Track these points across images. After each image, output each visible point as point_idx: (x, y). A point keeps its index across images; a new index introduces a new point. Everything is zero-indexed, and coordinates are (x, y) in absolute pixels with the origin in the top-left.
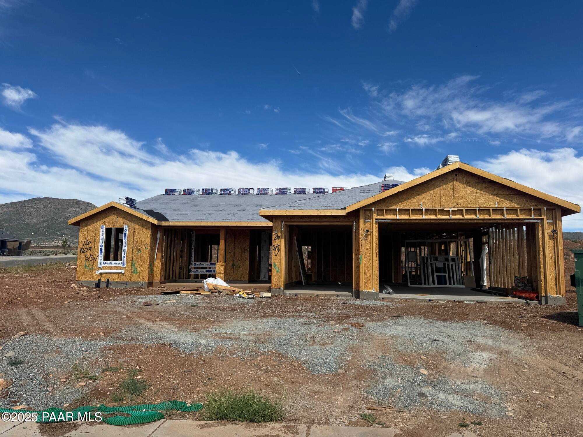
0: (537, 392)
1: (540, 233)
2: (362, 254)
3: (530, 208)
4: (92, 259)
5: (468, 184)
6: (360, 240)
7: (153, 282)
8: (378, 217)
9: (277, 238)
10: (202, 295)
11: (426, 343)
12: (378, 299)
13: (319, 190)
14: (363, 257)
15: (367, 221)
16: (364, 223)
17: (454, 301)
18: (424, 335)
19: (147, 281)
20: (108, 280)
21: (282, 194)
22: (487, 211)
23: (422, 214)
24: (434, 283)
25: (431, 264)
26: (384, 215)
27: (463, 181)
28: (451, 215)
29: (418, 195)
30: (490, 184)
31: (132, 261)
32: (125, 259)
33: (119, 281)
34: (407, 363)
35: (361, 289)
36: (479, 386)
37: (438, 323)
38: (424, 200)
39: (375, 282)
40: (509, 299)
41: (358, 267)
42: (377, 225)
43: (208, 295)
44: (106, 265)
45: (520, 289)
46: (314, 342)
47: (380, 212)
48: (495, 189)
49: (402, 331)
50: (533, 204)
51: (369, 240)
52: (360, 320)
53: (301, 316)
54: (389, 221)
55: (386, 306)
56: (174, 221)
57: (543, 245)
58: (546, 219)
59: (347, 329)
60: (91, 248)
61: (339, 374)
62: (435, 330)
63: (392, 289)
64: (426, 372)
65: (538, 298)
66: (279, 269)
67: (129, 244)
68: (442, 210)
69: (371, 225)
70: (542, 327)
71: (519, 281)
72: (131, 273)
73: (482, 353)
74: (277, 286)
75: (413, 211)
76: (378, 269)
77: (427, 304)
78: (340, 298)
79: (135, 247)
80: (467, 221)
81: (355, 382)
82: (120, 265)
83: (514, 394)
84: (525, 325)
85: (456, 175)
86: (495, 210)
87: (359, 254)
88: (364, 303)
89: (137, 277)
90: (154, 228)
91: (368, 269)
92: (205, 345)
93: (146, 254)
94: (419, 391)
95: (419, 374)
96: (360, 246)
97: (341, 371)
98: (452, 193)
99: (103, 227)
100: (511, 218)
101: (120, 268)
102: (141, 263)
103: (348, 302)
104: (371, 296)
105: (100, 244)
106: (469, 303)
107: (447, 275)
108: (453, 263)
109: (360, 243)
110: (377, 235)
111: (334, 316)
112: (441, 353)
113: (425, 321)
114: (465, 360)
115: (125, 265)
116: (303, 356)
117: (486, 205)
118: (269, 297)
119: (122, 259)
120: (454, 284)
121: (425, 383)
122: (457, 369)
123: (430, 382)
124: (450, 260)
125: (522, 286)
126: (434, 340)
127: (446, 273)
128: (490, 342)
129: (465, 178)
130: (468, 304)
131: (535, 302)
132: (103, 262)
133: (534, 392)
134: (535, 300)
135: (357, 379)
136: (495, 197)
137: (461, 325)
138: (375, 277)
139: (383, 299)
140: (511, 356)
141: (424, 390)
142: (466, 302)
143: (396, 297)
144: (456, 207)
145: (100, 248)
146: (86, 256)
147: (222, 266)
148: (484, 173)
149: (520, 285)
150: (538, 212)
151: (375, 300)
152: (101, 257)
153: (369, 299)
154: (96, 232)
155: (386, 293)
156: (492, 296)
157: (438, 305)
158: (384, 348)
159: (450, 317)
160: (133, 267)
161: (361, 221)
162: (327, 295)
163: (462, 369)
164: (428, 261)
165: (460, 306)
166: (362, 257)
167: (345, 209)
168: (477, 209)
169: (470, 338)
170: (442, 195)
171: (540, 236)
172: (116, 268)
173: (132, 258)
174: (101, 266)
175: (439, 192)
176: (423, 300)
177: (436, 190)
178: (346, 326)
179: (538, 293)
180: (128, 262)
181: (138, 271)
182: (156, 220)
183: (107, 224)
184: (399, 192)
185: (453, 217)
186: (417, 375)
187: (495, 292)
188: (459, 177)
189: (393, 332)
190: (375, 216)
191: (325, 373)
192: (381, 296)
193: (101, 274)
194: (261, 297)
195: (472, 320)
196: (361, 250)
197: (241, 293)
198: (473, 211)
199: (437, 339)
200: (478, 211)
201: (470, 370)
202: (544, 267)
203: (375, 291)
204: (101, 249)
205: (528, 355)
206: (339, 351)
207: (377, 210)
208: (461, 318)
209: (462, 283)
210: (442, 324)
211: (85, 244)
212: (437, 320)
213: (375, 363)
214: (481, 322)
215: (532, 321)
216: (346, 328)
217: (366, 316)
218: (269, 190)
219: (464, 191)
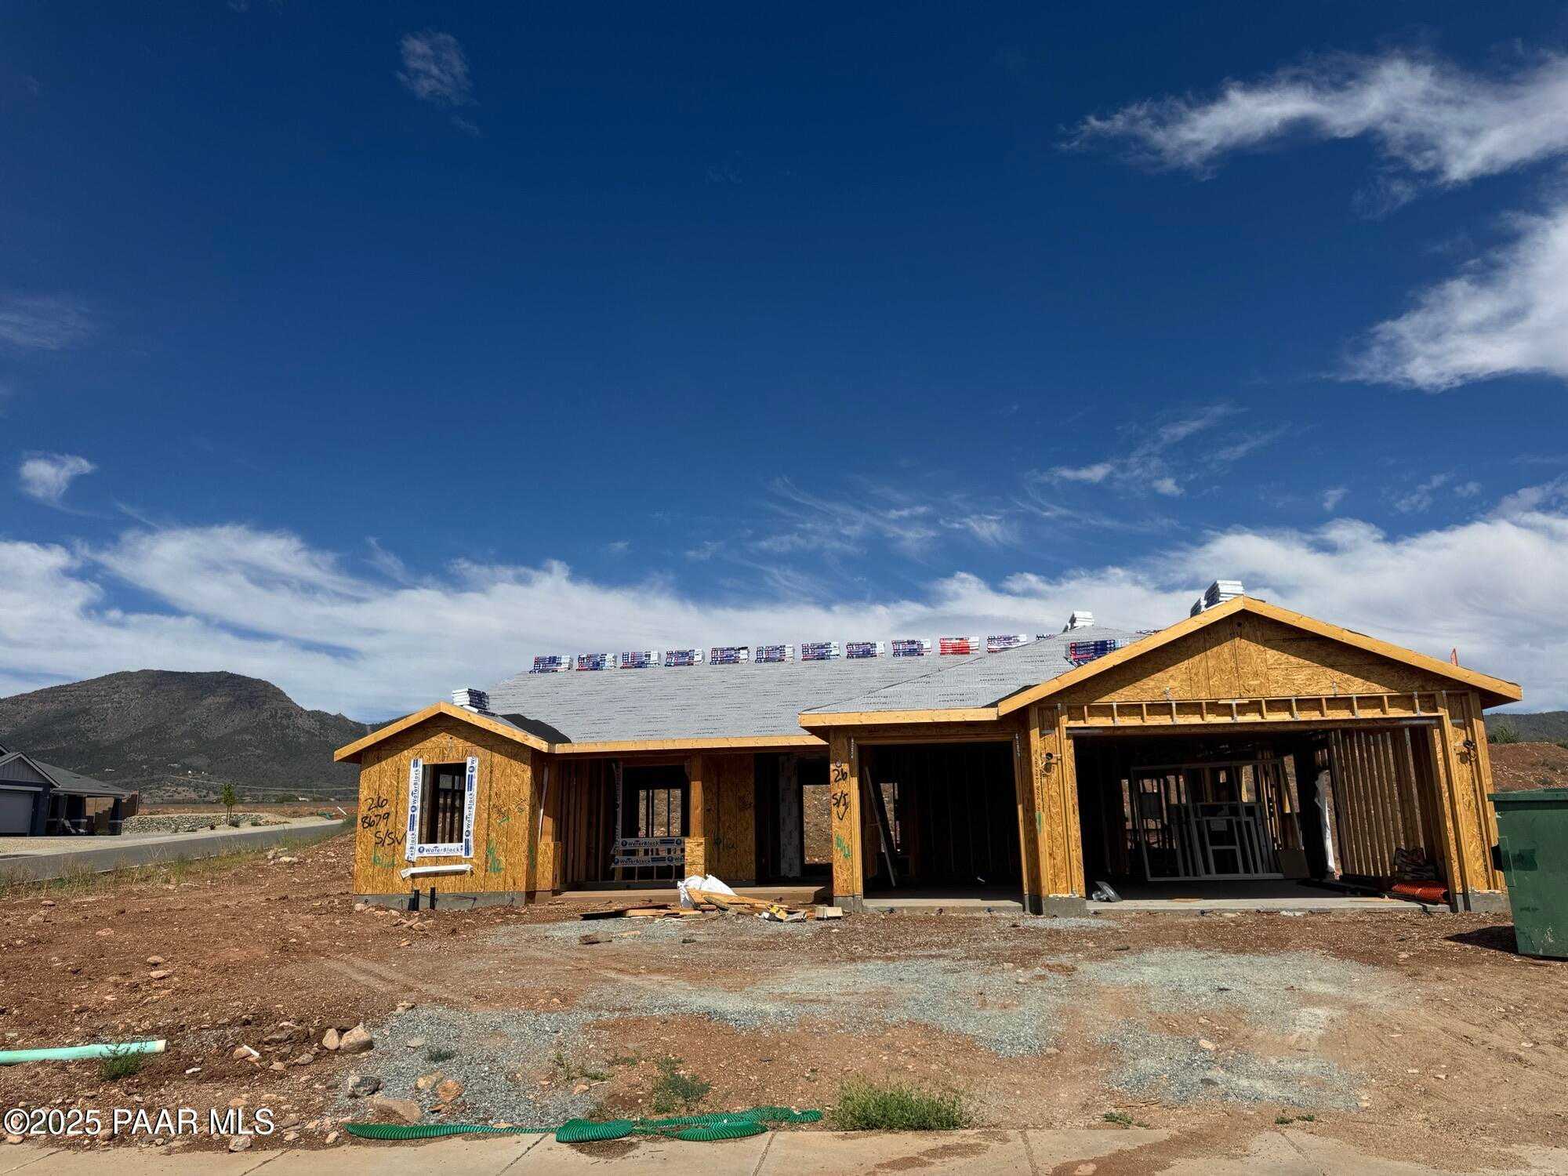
0: (1416, 1071)
1: (1439, 748)
2: (1041, 810)
3: (1409, 693)
4: (391, 841)
5: (1267, 643)
6: (1035, 777)
7: (535, 892)
8: (1072, 724)
9: (840, 777)
10: (681, 917)
11: (1206, 996)
12: (1086, 914)
13: (909, 647)
14: (1044, 816)
15: (1046, 732)
16: (1041, 737)
17: (1258, 911)
18: (1200, 981)
19: (523, 889)
20: (433, 890)
21: (818, 659)
22: (1314, 703)
23: (1171, 713)
24: (1208, 871)
25: (1198, 824)
26: (1084, 719)
27: (1256, 637)
28: (1235, 716)
29: (1159, 671)
30: (1316, 642)
31: (488, 842)
32: (471, 838)
33: (457, 891)
34: (1172, 1031)
35: (1045, 892)
36: (1310, 1066)
37: (1225, 958)
38: (1172, 683)
39: (1076, 875)
40: (1385, 903)
41: (1033, 841)
42: (1071, 742)
43: (696, 916)
44: (425, 854)
45: (1407, 877)
46: (984, 1004)
47: (1075, 713)
48: (1329, 655)
49: (1156, 975)
50: (1417, 684)
51: (1054, 776)
52: (1065, 959)
53: (933, 957)
54: (1097, 731)
55: (1109, 928)
56: (582, 742)
57: (1447, 776)
58: (1448, 718)
59: (1042, 977)
60: (388, 814)
61: (1049, 1056)
62: (1221, 970)
63: (1114, 889)
64: (1212, 1045)
65: (1449, 899)
66: (849, 850)
67: (479, 800)
68: (1215, 705)
69: (1058, 741)
70: (1443, 958)
71: (1405, 860)
72: (486, 871)
73: (1315, 1009)
74: (848, 892)
75: (1150, 708)
76: (1080, 844)
77: (1197, 920)
78: (995, 914)
79: (495, 809)
80: (1271, 729)
81: (1083, 1068)
82: (458, 854)
83: (1373, 1076)
84: (1406, 956)
85: (1239, 625)
86: (1335, 702)
87: (1033, 810)
88: (1058, 924)
89: (501, 880)
90: (538, 760)
91: (1058, 843)
92: (776, 1015)
93: (520, 824)
94: (1202, 1076)
95: (1197, 1049)
96: (1036, 791)
97: (1052, 1050)
98: (1234, 665)
99: (416, 764)
100: (1369, 717)
101: (457, 860)
102: (510, 845)
103: (1022, 924)
104: (1068, 907)
105: (410, 805)
106: (1291, 914)
107: (1237, 848)
108: (1251, 819)
109: (1035, 784)
110: (1073, 764)
111: (1008, 953)
112: (1237, 1013)
113: (1198, 956)
114: (1283, 1022)
115: (472, 855)
116: (971, 1028)
117: (1310, 691)
118: (839, 918)
119: (464, 837)
120: (1256, 871)
121: (1210, 1063)
122: (1268, 1038)
123: (1220, 1061)
124: (1243, 812)
125: (1413, 871)
126: (1222, 990)
127: (1235, 844)
128: (1331, 990)
129: (1259, 630)
130: (1290, 917)
131: (1443, 907)
132: (417, 846)
133: (1410, 1071)
134: (1442, 903)
135: (1084, 1062)
136: (1329, 671)
137: (1276, 960)
138: (1075, 863)
139: (1096, 913)
140: (1370, 1012)
141: (1209, 1074)
142: (1284, 913)
143: (1125, 909)
144: (1244, 695)
145: (410, 813)
146: (378, 835)
147: (698, 845)
148: (1301, 620)
149: (1408, 869)
150: (1430, 703)
151: (1079, 915)
152: (412, 836)
153: (1066, 915)
154: (401, 774)
155: (1100, 900)
156: (1345, 896)
157: (1223, 922)
158: (1125, 1008)
159: (1251, 945)
160: (490, 858)
161: (1035, 733)
162: (965, 909)
163: (1278, 1039)
164: (1189, 817)
165: (1270, 922)
166: (1042, 816)
167: (994, 705)
168: (1293, 699)
169: (1293, 983)
170: (1211, 670)
171: (1440, 756)
172: (448, 859)
173: (488, 835)
174: (414, 859)
175: (1204, 663)
176: (1188, 913)
177: (1197, 658)
178: (1038, 970)
179: (1447, 887)
180: (477, 846)
181: (503, 865)
182: (545, 742)
183: (426, 756)
184: (1114, 667)
185: (1240, 719)
186: (1195, 1050)
187: (1352, 886)
188: (1247, 629)
189: (1137, 979)
190: (1065, 722)
191: (1022, 1056)
192: (1092, 906)
193: (413, 876)
194: (819, 919)
195: (1297, 948)
196: (1038, 801)
197: (773, 910)
198: (1284, 704)
199: (1227, 987)
200: (1294, 704)
201: (1292, 1039)
202: (1454, 826)
203: (1078, 896)
204: (413, 817)
205: (1403, 1009)
206: (1038, 1017)
207: (1069, 708)
208: (1272, 945)
209: (1276, 866)
210: (1235, 960)
211: (373, 806)
212: (1222, 951)
213: (1113, 1035)
214: (1314, 952)
215: (1422, 946)
216: (1040, 976)
217: (1074, 951)
218: (786, 650)
219: (1259, 660)
